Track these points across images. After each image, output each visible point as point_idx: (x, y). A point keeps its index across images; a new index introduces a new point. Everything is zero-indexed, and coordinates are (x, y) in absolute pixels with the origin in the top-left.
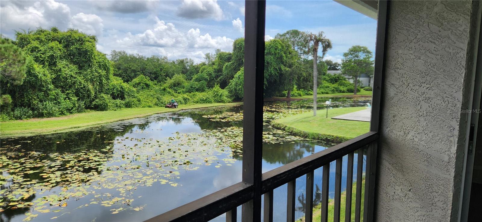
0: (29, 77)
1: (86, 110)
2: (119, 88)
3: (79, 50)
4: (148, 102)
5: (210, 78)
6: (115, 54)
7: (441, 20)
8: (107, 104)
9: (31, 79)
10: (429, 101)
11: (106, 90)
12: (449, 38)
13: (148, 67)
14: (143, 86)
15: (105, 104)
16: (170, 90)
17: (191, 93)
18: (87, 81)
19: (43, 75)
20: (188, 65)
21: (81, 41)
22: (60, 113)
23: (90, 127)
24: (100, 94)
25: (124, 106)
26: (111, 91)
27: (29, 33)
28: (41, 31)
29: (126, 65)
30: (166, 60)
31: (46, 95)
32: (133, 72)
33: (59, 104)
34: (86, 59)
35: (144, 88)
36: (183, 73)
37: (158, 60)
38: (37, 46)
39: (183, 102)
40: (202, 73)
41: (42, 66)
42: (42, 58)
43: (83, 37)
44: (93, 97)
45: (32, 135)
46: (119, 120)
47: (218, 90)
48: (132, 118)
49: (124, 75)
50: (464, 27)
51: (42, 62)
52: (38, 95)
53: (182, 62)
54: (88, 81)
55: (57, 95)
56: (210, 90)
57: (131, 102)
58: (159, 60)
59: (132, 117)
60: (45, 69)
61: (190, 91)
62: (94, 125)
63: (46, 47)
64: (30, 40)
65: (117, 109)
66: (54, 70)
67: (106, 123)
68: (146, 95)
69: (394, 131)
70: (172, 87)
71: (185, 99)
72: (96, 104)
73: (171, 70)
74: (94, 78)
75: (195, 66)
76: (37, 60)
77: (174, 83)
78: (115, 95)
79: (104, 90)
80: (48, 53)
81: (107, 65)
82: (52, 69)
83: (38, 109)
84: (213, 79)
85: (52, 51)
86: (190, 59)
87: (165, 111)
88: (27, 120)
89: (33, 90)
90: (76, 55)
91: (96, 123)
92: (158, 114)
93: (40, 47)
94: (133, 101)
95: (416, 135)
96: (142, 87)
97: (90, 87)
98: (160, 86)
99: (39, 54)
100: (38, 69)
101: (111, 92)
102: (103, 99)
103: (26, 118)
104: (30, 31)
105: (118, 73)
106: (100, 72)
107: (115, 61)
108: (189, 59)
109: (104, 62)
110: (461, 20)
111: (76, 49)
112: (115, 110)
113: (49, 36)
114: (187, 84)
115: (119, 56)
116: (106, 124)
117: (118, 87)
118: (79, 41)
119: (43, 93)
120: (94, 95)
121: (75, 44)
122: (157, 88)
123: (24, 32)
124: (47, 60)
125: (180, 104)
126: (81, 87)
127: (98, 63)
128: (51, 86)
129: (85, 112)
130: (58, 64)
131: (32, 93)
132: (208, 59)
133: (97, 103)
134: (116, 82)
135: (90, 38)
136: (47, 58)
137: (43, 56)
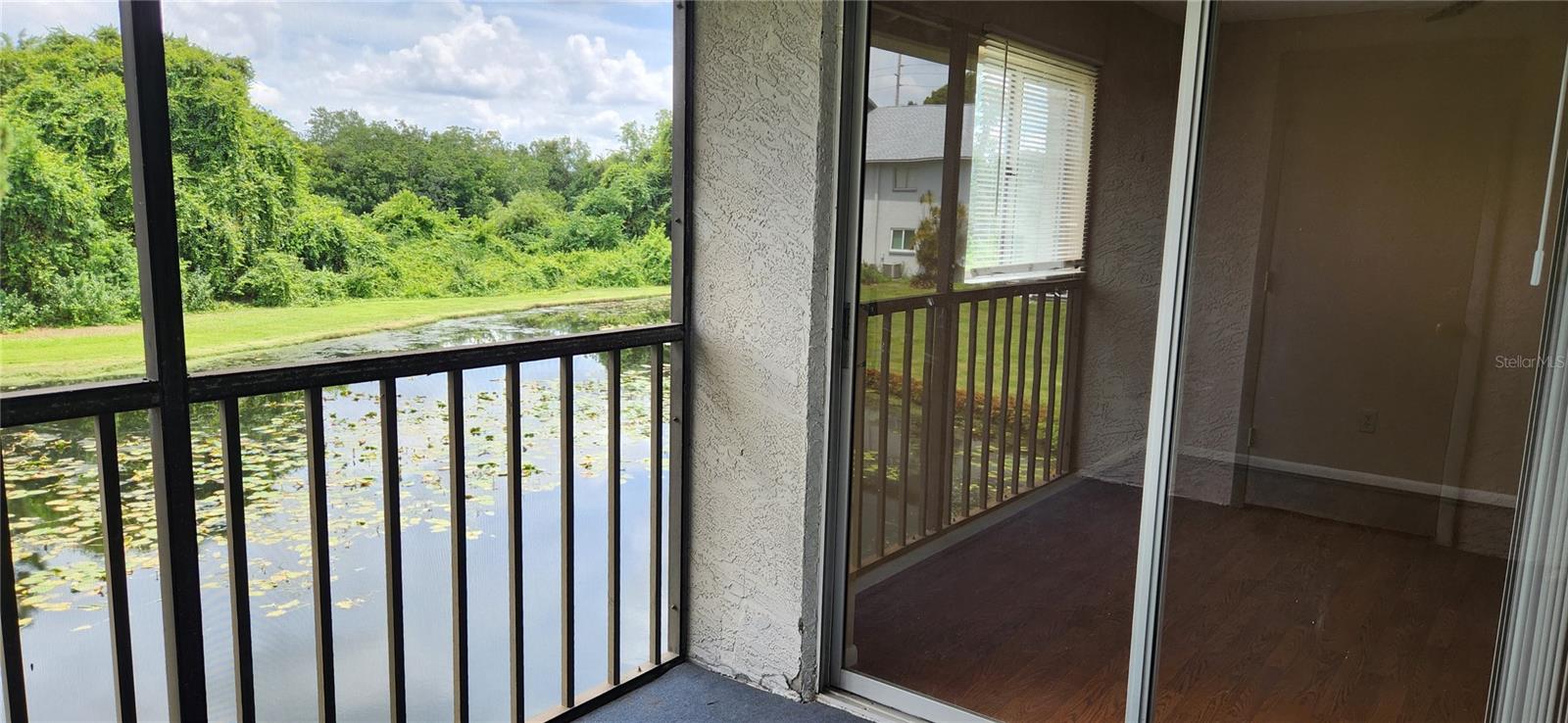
0: (23, 191)
1: (216, 304)
2: (328, 234)
3: (189, 104)
4: (426, 281)
5: (634, 204)
6: (323, 119)
7: (776, 71)
8: (286, 285)
9: (30, 198)
10: (764, 252)
11: (285, 238)
12: (789, 111)
13: (434, 165)
14: (412, 228)
15: (280, 284)
16: (502, 243)
17: (570, 251)
18: (218, 206)
19: (70, 186)
20: (570, 160)
21: (196, 76)
22: (129, 311)
23: (225, 356)
24: (262, 253)
25: (343, 293)
26: (299, 241)
27: (23, 45)
28: (64, 40)
29: (361, 158)
30: (495, 141)
31: (81, 252)
32: (384, 179)
33: (125, 284)
34: (213, 134)
35: (415, 234)
36: (553, 185)
37: (469, 142)
38: (49, 89)
39: (543, 280)
40: (607, 187)
41: (67, 155)
42: (65, 129)
43: (202, 60)
44: (240, 261)
45: (33, 380)
46: (324, 338)
47: (659, 245)
48: (369, 330)
49: (355, 192)
50: (811, 88)
51: (67, 144)
52: (52, 253)
53: (551, 149)
54: (222, 206)
55: (117, 252)
56: (635, 243)
57: (367, 280)
58: (472, 140)
59: (369, 326)
60: (77, 167)
61: (569, 244)
62: (239, 351)
63: (77, 93)
64: (24, 69)
65: (319, 302)
66: (106, 170)
67: (280, 347)
68: (420, 258)
69: (713, 321)
70: (510, 233)
71: (550, 273)
72: (249, 285)
73: (511, 177)
74: (243, 199)
75: (595, 162)
76: (47, 135)
77: (515, 220)
78: (314, 257)
79: (275, 238)
80: (86, 112)
81: (287, 156)
82: (98, 168)
83: (53, 298)
84: (646, 209)
85: (100, 106)
86: (579, 142)
87: (483, 311)
88: (19, 332)
89: (38, 237)
90: (181, 122)
91: (245, 346)
92: (456, 318)
93: (58, 93)
94: (375, 277)
95: (747, 329)
96: (408, 231)
97: (229, 227)
98: (469, 228)
99: (55, 116)
100: (52, 166)
101: (302, 247)
102: (274, 269)
103: (14, 327)
104: (24, 39)
105: (333, 184)
106: (262, 180)
107: (325, 144)
108: (573, 141)
109: (276, 145)
110: (806, 73)
111: (181, 101)
112: (315, 306)
113: (89, 56)
114: (558, 223)
115: (337, 125)
116: (278, 349)
117: (322, 228)
118: (189, 73)
119: (70, 245)
120: (244, 256)
121: (178, 86)
122: (459, 233)
123: (5, 43)
124: (83, 138)
125: (534, 286)
126: (199, 229)
127: (255, 149)
128: (98, 224)
129: (212, 308)
130: (119, 149)
131: (32, 247)
132: (630, 141)
133: (252, 282)
134: (320, 213)
135: (229, 66)
136: (80, 129)
137: (68, 123)
